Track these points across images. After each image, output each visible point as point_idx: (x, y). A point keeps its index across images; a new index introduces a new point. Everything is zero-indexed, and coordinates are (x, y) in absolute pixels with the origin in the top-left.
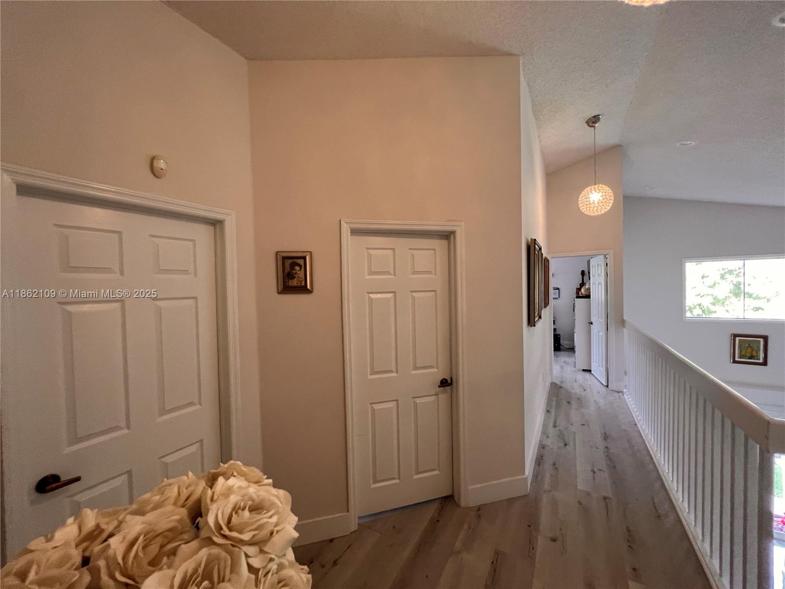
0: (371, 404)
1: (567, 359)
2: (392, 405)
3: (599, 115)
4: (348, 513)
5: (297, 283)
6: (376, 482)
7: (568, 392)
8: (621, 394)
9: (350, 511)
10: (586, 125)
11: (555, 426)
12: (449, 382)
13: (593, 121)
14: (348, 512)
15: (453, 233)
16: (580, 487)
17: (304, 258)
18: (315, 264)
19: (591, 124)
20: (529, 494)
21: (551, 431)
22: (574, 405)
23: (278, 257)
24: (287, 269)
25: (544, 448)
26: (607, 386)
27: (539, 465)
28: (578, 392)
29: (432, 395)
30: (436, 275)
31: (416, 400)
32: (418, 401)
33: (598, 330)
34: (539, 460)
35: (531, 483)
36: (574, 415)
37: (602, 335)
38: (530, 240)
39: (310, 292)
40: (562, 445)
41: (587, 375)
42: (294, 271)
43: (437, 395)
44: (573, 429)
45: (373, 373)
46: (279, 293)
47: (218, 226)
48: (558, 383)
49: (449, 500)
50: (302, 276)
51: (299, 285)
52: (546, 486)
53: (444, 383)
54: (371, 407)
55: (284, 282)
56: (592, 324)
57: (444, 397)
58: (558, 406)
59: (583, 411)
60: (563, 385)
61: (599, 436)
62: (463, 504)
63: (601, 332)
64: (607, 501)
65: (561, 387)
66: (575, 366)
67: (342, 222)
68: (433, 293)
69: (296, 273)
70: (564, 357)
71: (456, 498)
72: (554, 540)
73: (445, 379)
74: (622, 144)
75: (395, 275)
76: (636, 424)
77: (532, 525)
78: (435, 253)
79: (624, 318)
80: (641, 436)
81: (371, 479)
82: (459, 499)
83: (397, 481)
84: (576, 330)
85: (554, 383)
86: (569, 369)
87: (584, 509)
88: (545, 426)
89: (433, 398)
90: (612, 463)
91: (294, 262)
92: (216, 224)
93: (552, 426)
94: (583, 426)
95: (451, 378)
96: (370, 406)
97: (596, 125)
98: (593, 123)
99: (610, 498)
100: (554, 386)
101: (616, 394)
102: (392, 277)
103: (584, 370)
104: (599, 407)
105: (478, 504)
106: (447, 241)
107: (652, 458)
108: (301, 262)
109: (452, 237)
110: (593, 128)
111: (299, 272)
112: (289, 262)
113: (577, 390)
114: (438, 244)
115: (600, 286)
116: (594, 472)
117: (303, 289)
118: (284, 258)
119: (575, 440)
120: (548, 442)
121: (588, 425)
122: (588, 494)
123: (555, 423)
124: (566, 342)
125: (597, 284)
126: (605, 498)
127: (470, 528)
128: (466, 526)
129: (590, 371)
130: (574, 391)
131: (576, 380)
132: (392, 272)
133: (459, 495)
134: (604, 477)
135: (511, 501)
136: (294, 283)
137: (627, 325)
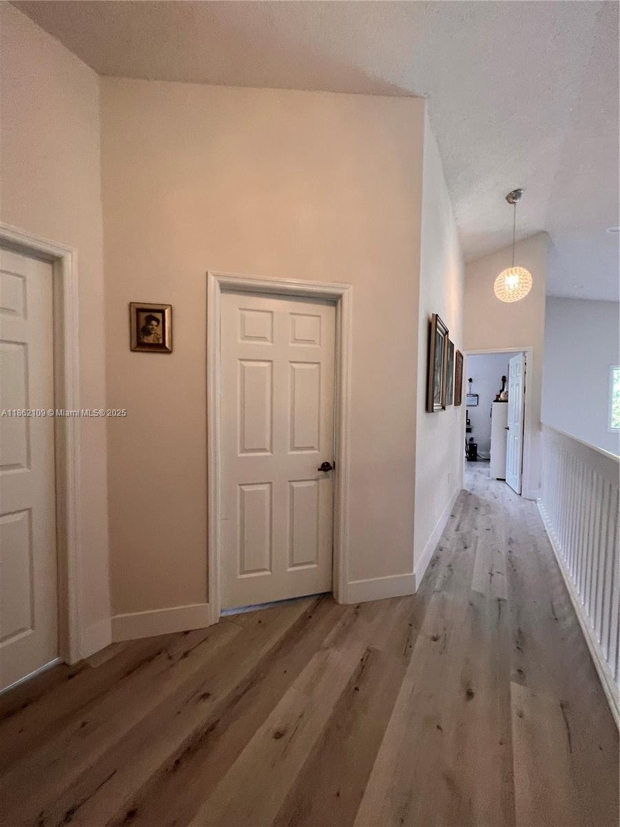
0: (240, 485)
1: (482, 469)
2: (265, 488)
3: (519, 190)
4: (207, 604)
5: (154, 341)
6: (243, 572)
7: (477, 499)
8: (533, 502)
9: (210, 601)
10: (506, 201)
11: (457, 530)
12: (332, 465)
13: (514, 196)
14: (208, 602)
15: (340, 297)
16: (474, 588)
17: (163, 312)
18: (176, 319)
19: (511, 200)
20: (416, 594)
21: (452, 534)
22: (482, 511)
23: (132, 308)
24: (143, 323)
25: (441, 550)
26: (520, 495)
27: (433, 566)
28: (489, 499)
29: (311, 480)
30: (320, 345)
31: (293, 484)
32: (295, 485)
33: (514, 435)
34: (434, 562)
35: (421, 583)
36: (481, 521)
37: (517, 440)
38: (431, 316)
39: (169, 352)
40: (462, 547)
41: (501, 483)
42: (151, 327)
43: (317, 480)
44: (476, 533)
45: (244, 450)
46: (133, 350)
47: (56, 264)
48: (468, 490)
49: (327, 597)
50: (160, 332)
51: (157, 342)
52: (437, 587)
53: (326, 467)
54: (241, 489)
55: (138, 338)
56: (508, 429)
57: (325, 483)
58: (465, 511)
59: (491, 516)
60: (473, 492)
61: (504, 539)
62: (341, 602)
63: (517, 437)
64: (501, 602)
65: (470, 494)
66: (489, 476)
67: (209, 274)
68: (317, 365)
69: (153, 328)
70: (478, 467)
71: (335, 597)
72: (435, 639)
73: (327, 463)
74: (547, 230)
75: (272, 342)
76: (545, 531)
77: (413, 623)
78: (320, 321)
79: (542, 421)
80: (549, 542)
81: (238, 569)
82: (337, 595)
83: (268, 573)
84: (492, 438)
85: (464, 490)
86: (482, 478)
87: (474, 609)
88: (446, 530)
89: (312, 483)
90: (513, 567)
91: (150, 316)
92: (54, 261)
93: (455, 529)
94: (487, 531)
95: (334, 462)
96: (238, 486)
97: (517, 201)
98: (514, 198)
99: (504, 600)
100: (464, 492)
101: (529, 502)
102: (269, 344)
103: (498, 479)
104: (509, 514)
105: (358, 602)
106: (334, 308)
107: (557, 563)
108: (159, 316)
109: (339, 301)
110: (513, 205)
111: (156, 328)
112: (144, 315)
113: (488, 497)
114: (325, 311)
115: (518, 388)
116: (492, 575)
117: (160, 347)
118: (139, 311)
119: (476, 543)
120: (448, 545)
121: (494, 530)
122: (481, 595)
123: (458, 526)
124: (483, 453)
125: (515, 386)
126: (499, 600)
127: (344, 625)
128: (339, 624)
129: (504, 480)
130: (484, 498)
131: (488, 487)
132: (269, 337)
133: (337, 592)
134: (502, 580)
135: (395, 600)
136: (150, 339)
137: (544, 428)
